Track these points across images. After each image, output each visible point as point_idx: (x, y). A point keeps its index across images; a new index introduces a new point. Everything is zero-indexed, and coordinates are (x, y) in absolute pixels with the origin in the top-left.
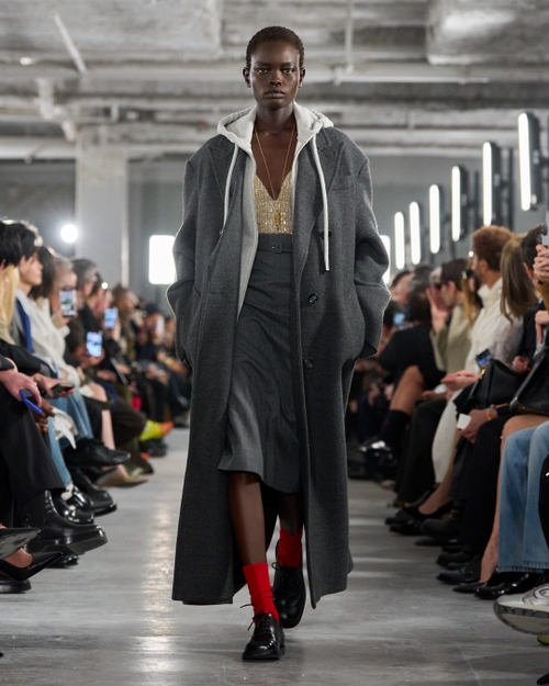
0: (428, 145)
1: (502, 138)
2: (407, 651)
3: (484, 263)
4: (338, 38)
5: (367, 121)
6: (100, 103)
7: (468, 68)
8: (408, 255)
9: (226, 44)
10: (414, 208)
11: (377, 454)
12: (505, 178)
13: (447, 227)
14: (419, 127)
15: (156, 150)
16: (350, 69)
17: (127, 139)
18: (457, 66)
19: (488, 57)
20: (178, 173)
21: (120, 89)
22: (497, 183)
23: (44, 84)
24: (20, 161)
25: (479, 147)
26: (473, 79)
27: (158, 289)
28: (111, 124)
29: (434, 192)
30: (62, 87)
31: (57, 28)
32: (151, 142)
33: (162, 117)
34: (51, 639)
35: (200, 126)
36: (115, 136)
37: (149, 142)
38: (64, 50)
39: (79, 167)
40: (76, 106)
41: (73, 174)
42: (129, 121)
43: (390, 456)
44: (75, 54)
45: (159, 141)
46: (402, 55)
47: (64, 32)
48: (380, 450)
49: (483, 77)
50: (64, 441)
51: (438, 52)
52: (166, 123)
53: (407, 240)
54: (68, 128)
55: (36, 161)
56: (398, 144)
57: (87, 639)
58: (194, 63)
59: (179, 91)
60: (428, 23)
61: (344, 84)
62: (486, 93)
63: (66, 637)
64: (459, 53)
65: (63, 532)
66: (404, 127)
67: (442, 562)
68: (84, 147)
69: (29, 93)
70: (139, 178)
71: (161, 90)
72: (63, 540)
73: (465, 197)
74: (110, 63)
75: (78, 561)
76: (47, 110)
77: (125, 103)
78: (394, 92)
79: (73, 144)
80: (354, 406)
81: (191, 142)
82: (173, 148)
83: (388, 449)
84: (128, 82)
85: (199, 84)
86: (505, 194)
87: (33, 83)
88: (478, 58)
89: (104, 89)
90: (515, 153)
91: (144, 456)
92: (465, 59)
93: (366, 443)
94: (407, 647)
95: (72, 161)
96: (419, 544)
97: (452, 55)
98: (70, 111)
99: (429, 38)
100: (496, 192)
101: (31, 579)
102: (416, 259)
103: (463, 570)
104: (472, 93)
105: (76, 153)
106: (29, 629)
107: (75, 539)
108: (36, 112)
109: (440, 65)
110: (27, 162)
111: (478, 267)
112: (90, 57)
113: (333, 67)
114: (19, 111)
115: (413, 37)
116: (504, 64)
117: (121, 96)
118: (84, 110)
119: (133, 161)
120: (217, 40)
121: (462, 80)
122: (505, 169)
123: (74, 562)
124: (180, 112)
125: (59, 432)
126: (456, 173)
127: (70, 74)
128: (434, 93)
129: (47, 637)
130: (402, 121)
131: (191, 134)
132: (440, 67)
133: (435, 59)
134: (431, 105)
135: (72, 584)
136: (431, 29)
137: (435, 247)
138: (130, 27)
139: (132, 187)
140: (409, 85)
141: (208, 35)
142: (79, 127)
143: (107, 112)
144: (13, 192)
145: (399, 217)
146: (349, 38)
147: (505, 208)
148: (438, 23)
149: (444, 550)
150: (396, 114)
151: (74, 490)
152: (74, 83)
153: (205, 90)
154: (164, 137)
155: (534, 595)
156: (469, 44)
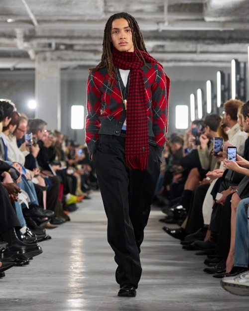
0: (206, 61)
1: (240, 57)
2: (186, 306)
3: (229, 116)
4: (161, 9)
5: (177, 50)
6: (46, 41)
7: (224, 23)
8: (196, 114)
9: (106, 12)
10: (199, 92)
11: (179, 212)
12: (242, 77)
13: (215, 101)
14: (202, 52)
15: (74, 64)
16: (166, 24)
17: (60, 58)
18: (219, 22)
19: (234, 18)
20: (85, 75)
21: (56, 34)
22: (238, 79)
23: (19, 31)
24: (8, 69)
25: (230, 62)
26: (226, 29)
27: (76, 131)
28: (52, 51)
29: (209, 83)
30: (28, 33)
31: (23, 4)
32: (72, 60)
33: (77, 48)
34: (13, 300)
35: (95, 52)
36: (54, 57)
37: (71, 60)
38: (27, 15)
39: (37, 72)
40: (35, 42)
41: (34, 75)
42: (61, 50)
43: (185, 212)
44: (32, 17)
45: (76, 60)
46: (193, 17)
47: (26, 6)
48: (180, 210)
49: (231, 28)
50: (23, 205)
51: (209, 16)
52: (79, 51)
53: (196, 108)
54: (31, 53)
55: (15, 69)
56: (192, 61)
57: (30, 300)
58: (90, 21)
59: (84, 35)
60: (204, 2)
61: (164, 31)
62: (234, 35)
63: (20, 299)
64: (219, 16)
65: (21, 247)
66: (195, 52)
67: (206, 263)
68: (39, 63)
69: (12, 36)
70: (66, 78)
71: (76, 34)
72: (21, 252)
73: (223, 86)
74: (50, 21)
75: (30, 263)
76: (20, 44)
77: (59, 41)
78: (189, 35)
79: (34, 61)
80: (168, 188)
81: (92, 60)
82: (82, 63)
83: (184, 209)
84: (60, 31)
85: (94, 31)
86: (242, 84)
87: (13, 31)
88: (228, 18)
89: (48, 34)
90: (247, 65)
91: (66, 212)
92: (222, 19)
93: (174, 206)
94: (186, 304)
95: (33, 69)
96: (197, 254)
97: (216, 17)
98: (32, 45)
99: (205, 8)
100: (238, 83)
101: (5, 272)
102: (200, 116)
103: (216, 267)
104: (227, 36)
105: (35, 65)
106: (3, 295)
107: (27, 251)
108: (15, 46)
109: (210, 22)
110: (12, 70)
111: (226, 119)
112: (40, 18)
113: (158, 23)
114: (7, 45)
115: (198, 9)
116: (241, 21)
117: (56, 37)
118: (39, 44)
119: (62, 69)
120: (102, 10)
121: (221, 29)
122: (242, 73)
123: (27, 263)
124: (86, 45)
125: (21, 200)
126: (219, 74)
127: (30, 26)
128: (209, 35)
129: (11, 299)
130: (194, 50)
131: (91, 56)
132: (210, 23)
133: (208, 19)
134: (207, 41)
135: (26, 274)
136: (206, 4)
137: (209, 111)
138: (58, 4)
139: (62, 82)
140: (196, 32)
141: (97, 7)
142: (37, 53)
143: (50, 45)
144: (5, 85)
145: (192, 96)
146: (166, 9)
147: (242, 91)
148: (209, 2)
149: (208, 257)
150: (191, 46)
151: (27, 229)
152: (33, 31)
153: (97, 35)
154: (78, 57)
155: (240, 277)
156: (224, 11)
